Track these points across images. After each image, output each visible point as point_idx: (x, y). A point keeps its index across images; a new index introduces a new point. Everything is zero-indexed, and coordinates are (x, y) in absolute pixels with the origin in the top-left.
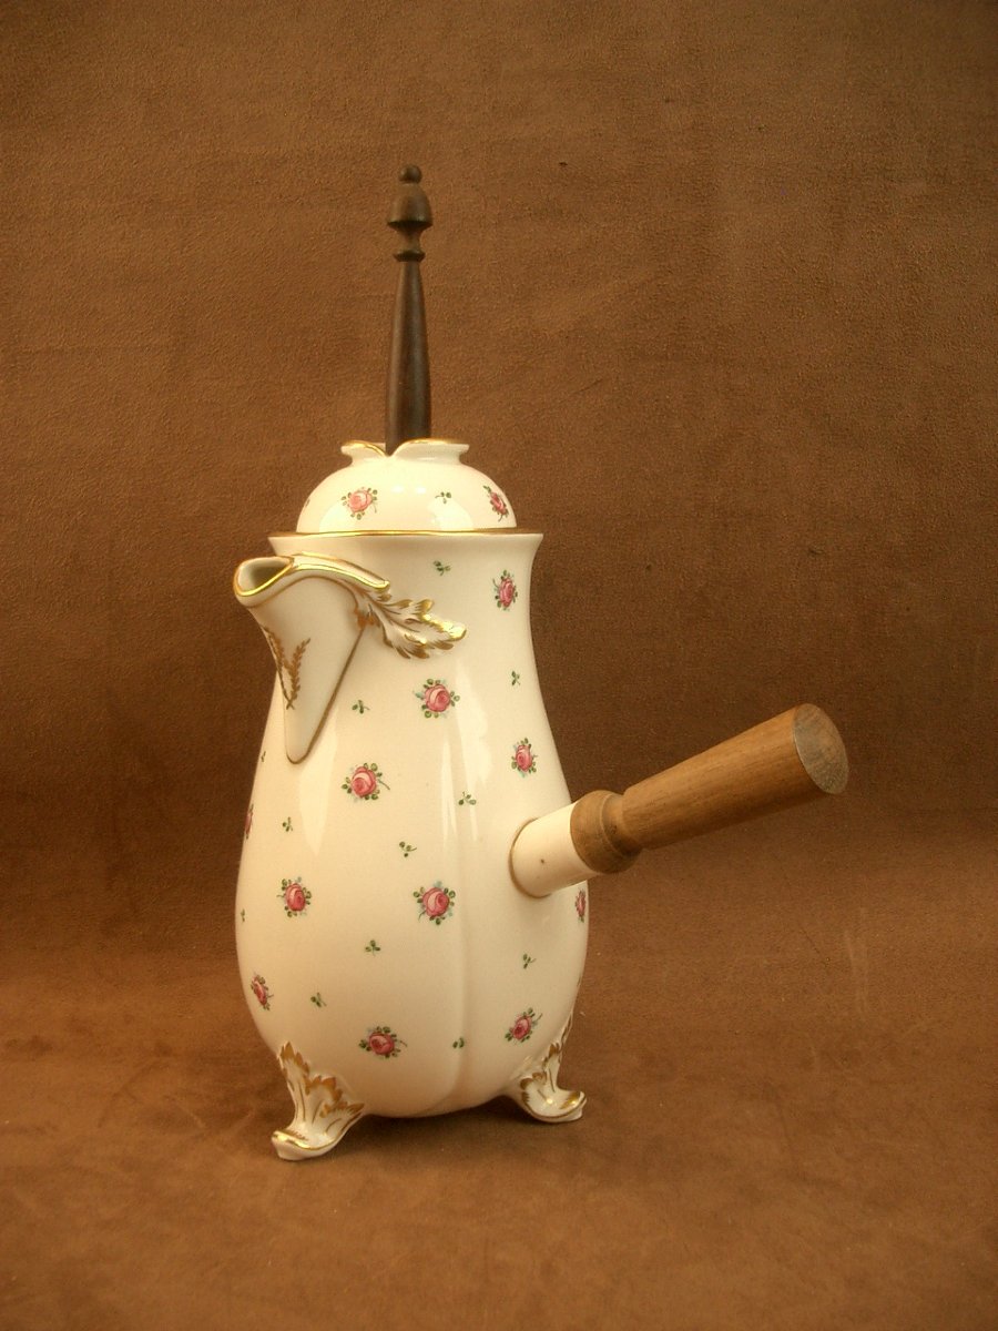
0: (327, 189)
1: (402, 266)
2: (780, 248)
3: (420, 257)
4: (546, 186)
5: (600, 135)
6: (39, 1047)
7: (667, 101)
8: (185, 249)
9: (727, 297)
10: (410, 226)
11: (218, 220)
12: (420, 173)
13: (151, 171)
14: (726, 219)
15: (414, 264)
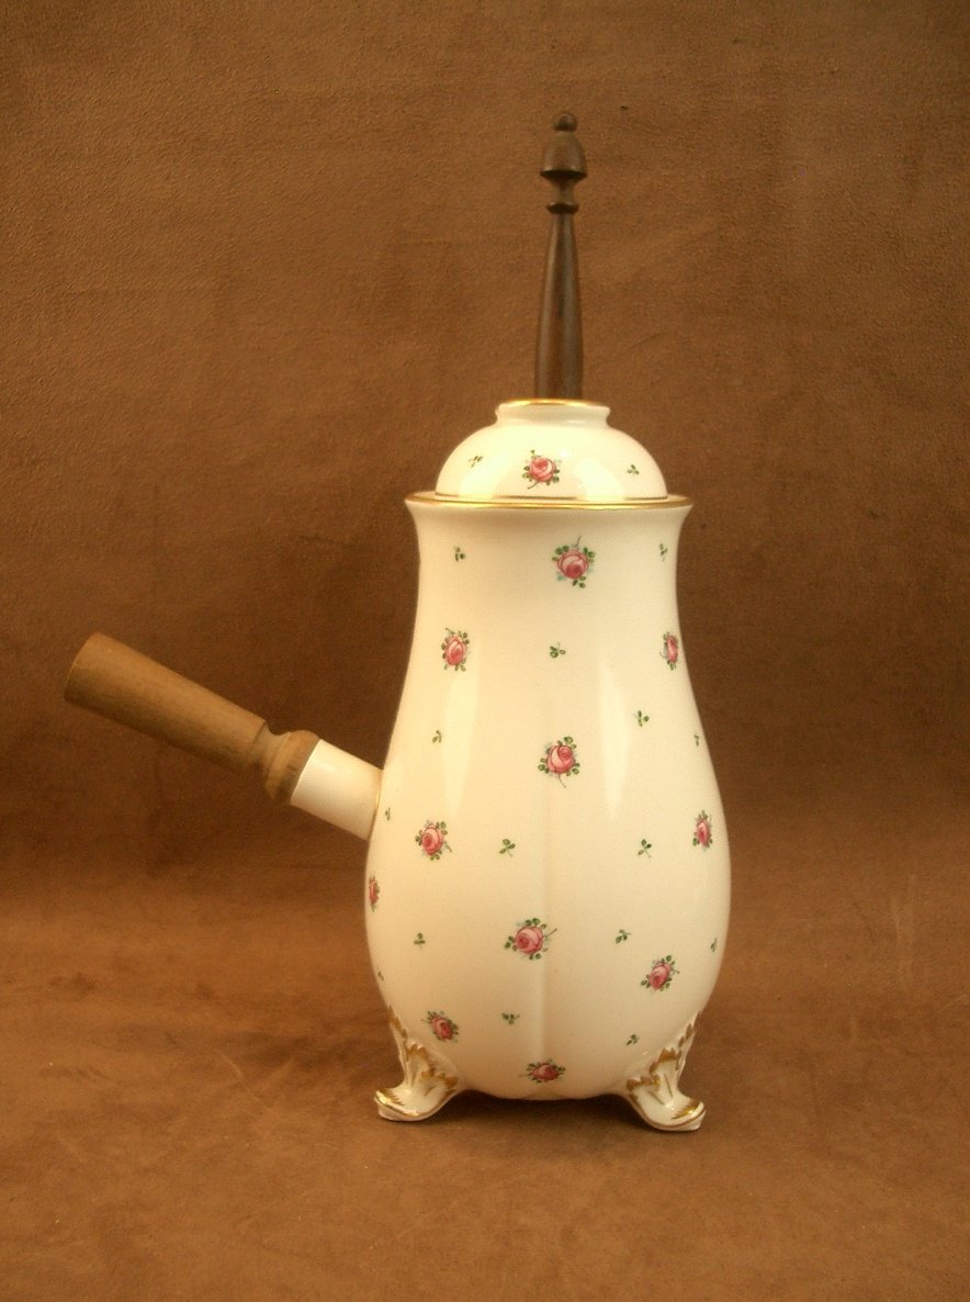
0: (378, 130)
1: (556, 217)
2: (849, 200)
3: (572, 210)
4: (606, 131)
5: (664, 77)
6: (83, 985)
7: (735, 41)
8: (233, 189)
9: (792, 250)
10: (562, 177)
11: (265, 161)
12: (575, 119)
13: (197, 108)
14: (794, 168)
15: (568, 216)
